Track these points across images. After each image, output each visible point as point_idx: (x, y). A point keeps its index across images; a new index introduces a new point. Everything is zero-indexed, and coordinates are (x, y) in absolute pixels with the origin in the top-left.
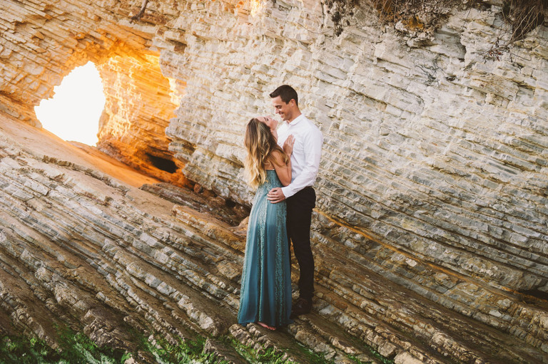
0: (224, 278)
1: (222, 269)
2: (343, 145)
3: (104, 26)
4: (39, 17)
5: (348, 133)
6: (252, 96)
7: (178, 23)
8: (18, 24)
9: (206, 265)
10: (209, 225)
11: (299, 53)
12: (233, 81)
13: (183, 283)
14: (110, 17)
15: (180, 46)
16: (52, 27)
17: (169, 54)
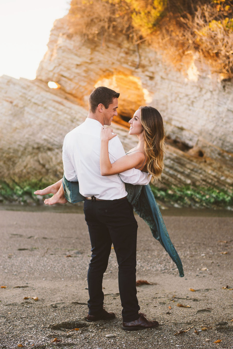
0: (189, 169)
1: (188, 166)
2: (225, 126)
3: (115, 66)
4: (87, 63)
5: (227, 122)
6: (189, 105)
7: (151, 69)
8: (77, 65)
9: (182, 165)
10: (181, 152)
11: (209, 94)
12: (180, 99)
13: (176, 170)
14: (118, 63)
15: (151, 78)
16: (92, 67)
17: (146, 80)
